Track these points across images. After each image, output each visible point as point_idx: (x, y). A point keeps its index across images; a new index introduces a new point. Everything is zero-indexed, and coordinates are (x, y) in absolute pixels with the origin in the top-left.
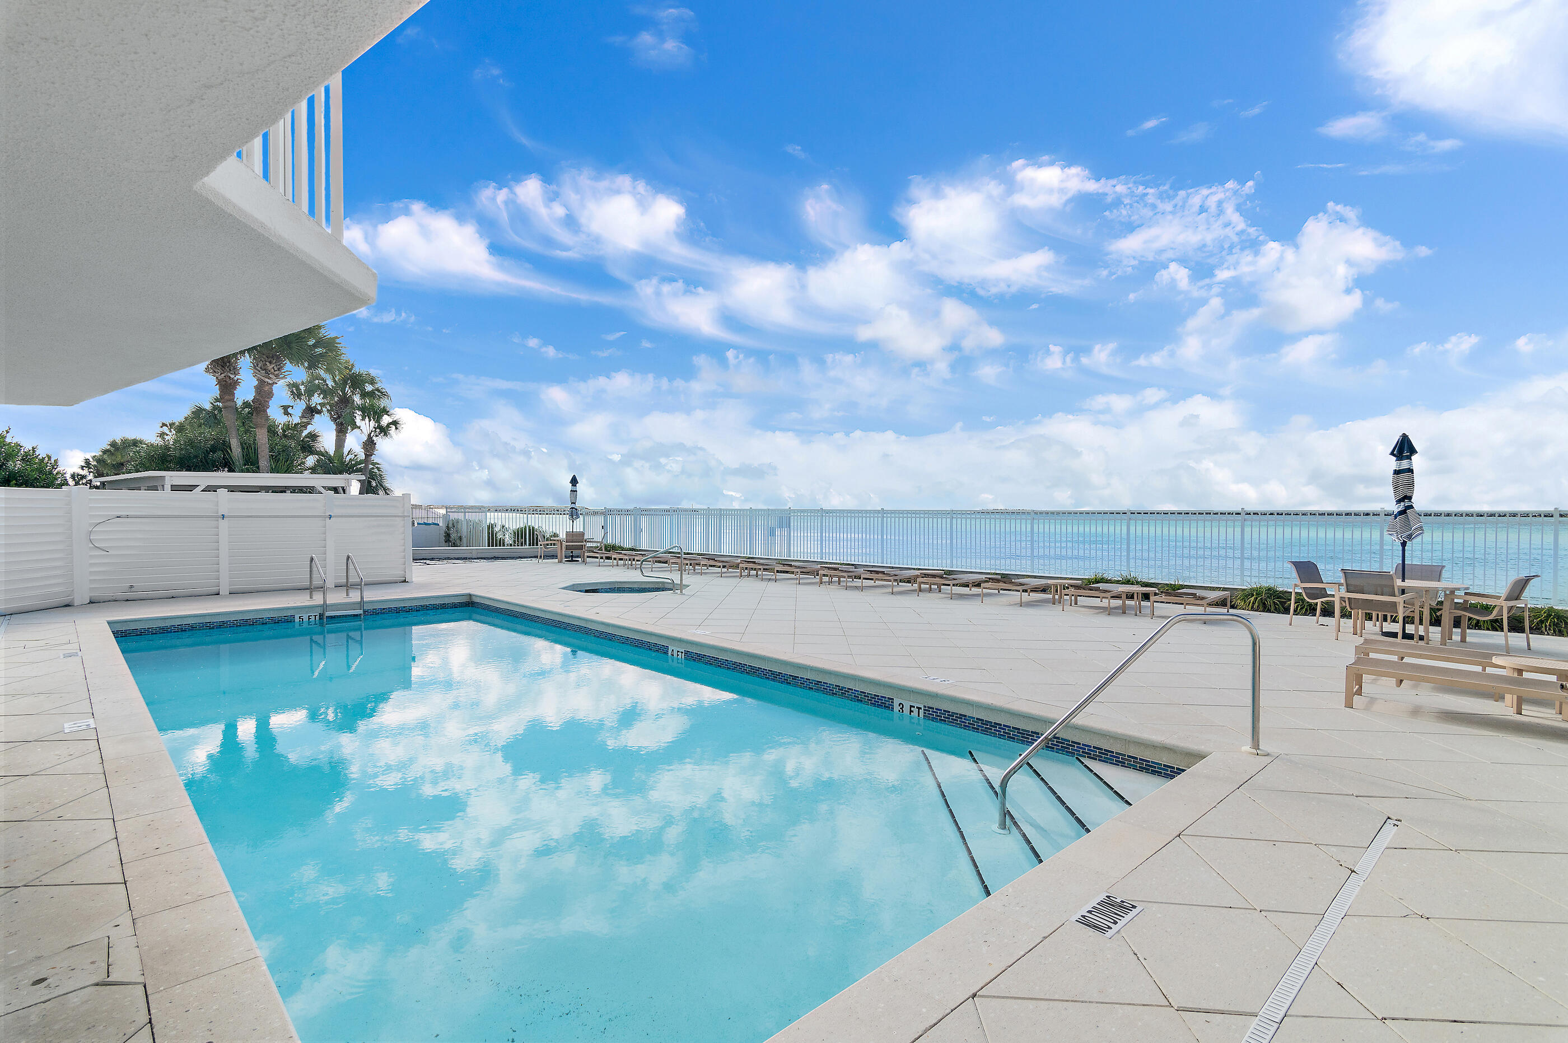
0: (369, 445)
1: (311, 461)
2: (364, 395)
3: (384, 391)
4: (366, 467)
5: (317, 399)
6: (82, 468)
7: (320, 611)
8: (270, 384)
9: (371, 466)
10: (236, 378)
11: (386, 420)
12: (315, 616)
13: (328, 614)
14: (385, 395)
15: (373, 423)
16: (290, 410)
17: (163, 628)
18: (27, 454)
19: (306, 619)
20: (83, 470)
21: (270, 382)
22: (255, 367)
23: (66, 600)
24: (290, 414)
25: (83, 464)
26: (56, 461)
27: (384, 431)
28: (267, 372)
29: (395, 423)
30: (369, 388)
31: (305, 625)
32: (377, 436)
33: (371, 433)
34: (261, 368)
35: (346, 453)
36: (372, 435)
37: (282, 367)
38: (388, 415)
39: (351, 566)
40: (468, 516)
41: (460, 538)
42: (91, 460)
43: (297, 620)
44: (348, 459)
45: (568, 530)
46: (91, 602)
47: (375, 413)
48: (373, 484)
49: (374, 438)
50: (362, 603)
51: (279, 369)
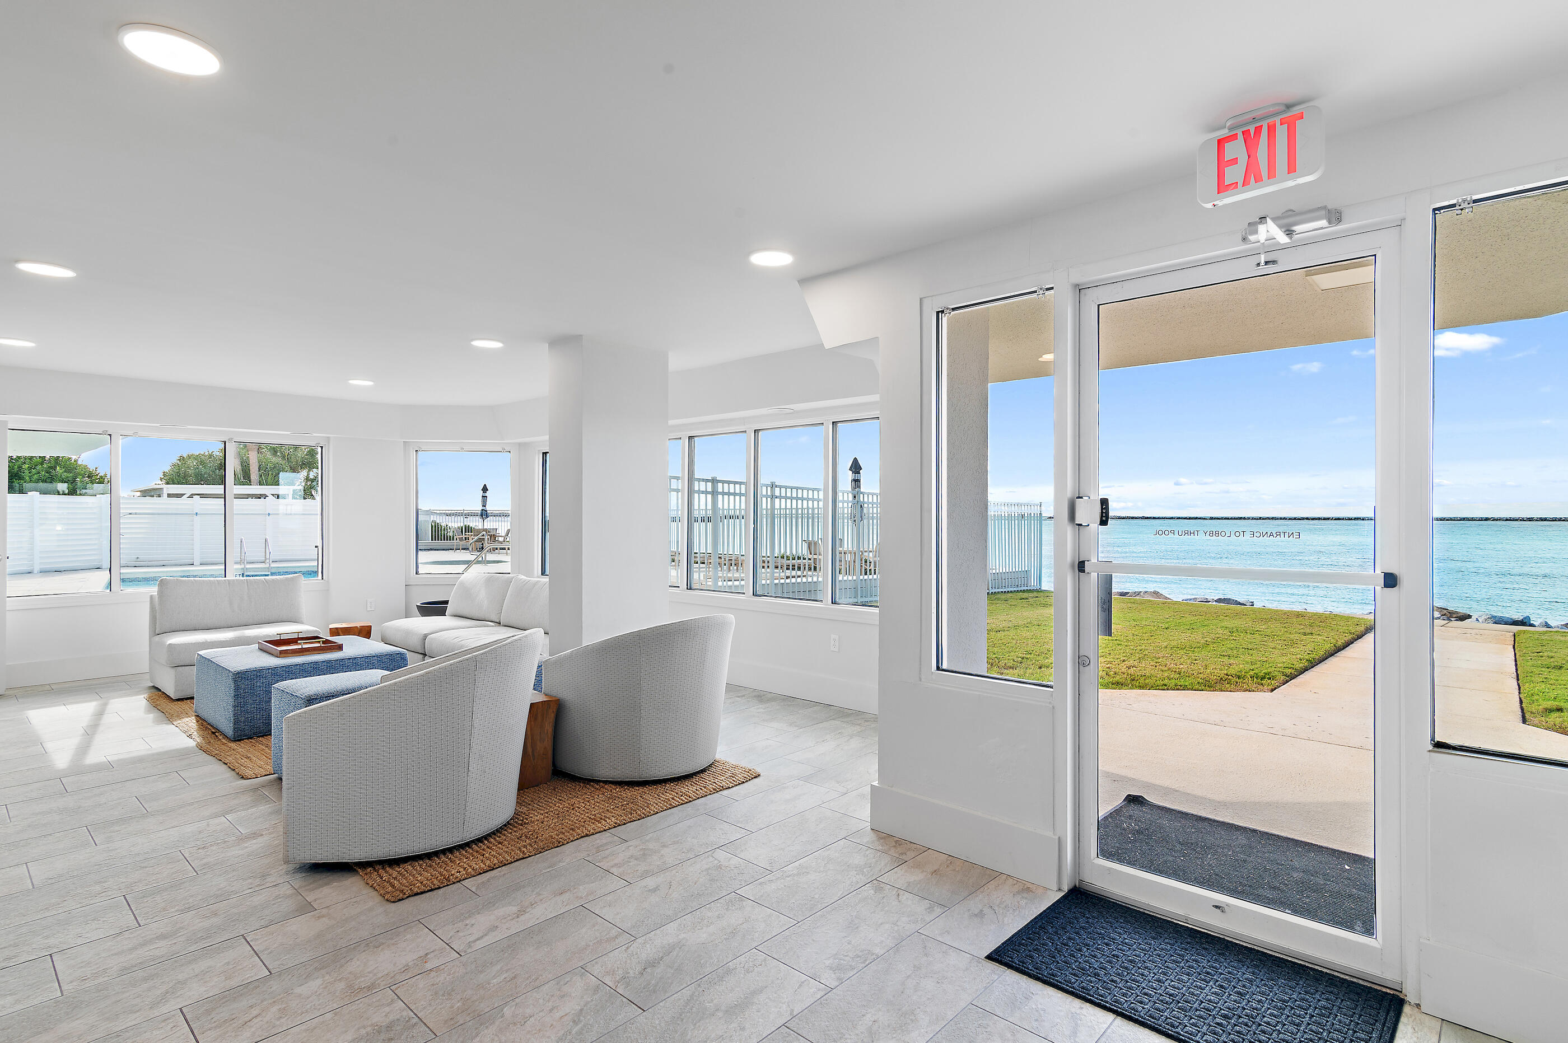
39: (267, 549)
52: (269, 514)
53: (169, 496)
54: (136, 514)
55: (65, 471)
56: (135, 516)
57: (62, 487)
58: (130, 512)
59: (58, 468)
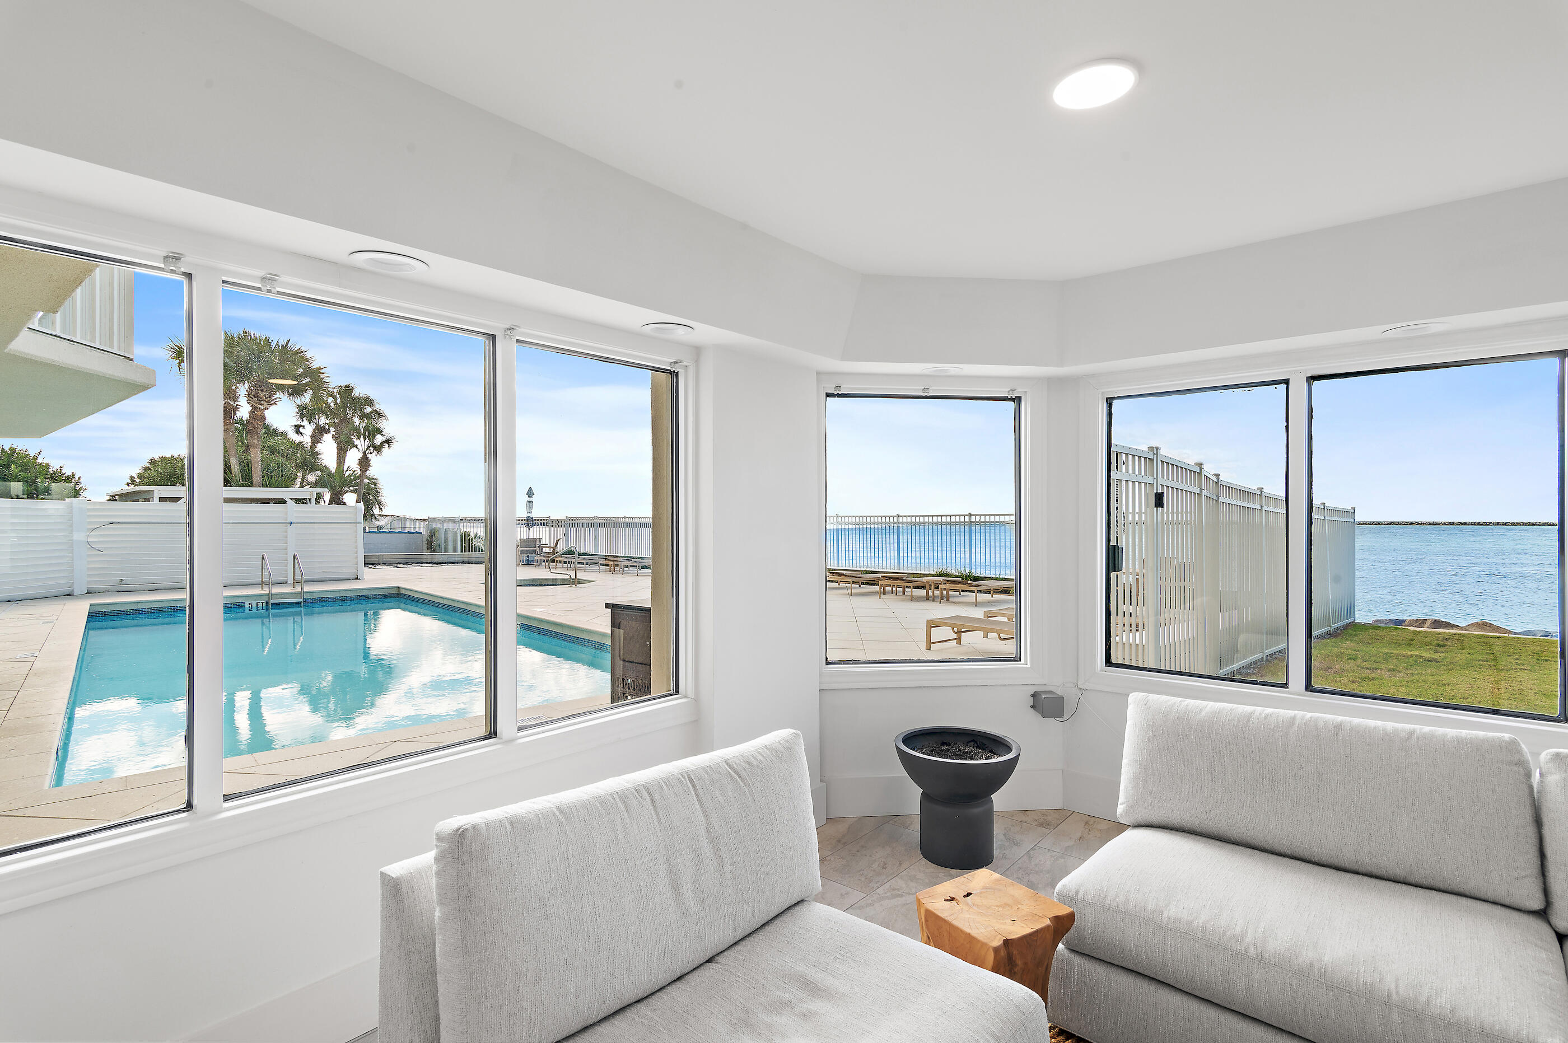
0: (364, 462)
1: (312, 478)
2: (363, 416)
3: (382, 412)
4: (362, 482)
5: (323, 421)
6: (128, 484)
7: (266, 599)
8: (262, 410)
9: (366, 481)
10: (235, 405)
11: (379, 439)
12: (263, 603)
13: (272, 601)
14: (383, 416)
15: (367, 442)
16: (301, 430)
17: (135, 611)
18: (55, 473)
19: (254, 605)
20: (128, 485)
21: (262, 407)
22: (249, 395)
23: (68, 590)
24: (301, 433)
25: (130, 482)
26: (79, 478)
27: (378, 449)
28: (259, 399)
29: (388, 442)
30: (368, 410)
31: (254, 610)
32: (371, 453)
33: (365, 451)
34: (254, 396)
35: (345, 469)
36: (367, 452)
37: (272, 395)
38: (382, 435)
39: (297, 566)
40: (446, 526)
41: (439, 546)
42: (136, 477)
43: (247, 605)
44: (347, 474)
45: (522, 538)
46: (88, 593)
47: (372, 432)
48: (370, 497)
49: (369, 456)
50: (301, 594)
51: (270, 397)
52: (291, 524)
53: (162, 500)
54: (119, 523)
55: (22, 470)
56: (119, 526)
57: (16, 487)
58: (112, 521)
59: (13, 466)
